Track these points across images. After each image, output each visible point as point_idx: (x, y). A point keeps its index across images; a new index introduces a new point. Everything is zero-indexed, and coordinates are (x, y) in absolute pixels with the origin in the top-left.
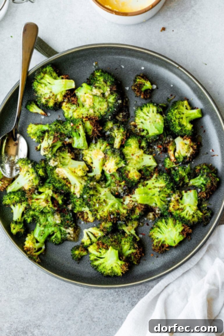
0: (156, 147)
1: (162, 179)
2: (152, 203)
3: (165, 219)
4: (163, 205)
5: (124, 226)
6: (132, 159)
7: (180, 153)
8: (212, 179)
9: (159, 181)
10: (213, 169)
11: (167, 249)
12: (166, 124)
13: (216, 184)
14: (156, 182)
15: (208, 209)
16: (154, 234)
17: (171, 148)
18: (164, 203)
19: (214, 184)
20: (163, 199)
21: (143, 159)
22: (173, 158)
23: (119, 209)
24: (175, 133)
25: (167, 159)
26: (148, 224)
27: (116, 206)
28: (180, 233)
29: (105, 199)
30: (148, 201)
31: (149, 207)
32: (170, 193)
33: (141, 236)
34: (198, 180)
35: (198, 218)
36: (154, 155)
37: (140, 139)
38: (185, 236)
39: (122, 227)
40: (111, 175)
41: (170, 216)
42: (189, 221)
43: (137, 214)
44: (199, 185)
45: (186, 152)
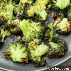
0: (53, 13)
1: (40, 28)
2: (25, 33)
3: (23, 45)
4: (28, 39)
5: (3, 29)
6: (37, 6)
7: (60, 26)
8: (60, 51)
9: (38, 27)
10: (66, 47)
11: (9, 59)
12: (68, 8)
13: (60, 55)
14: (37, 26)
15: (45, 61)
16: (11, 46)
17: (59, 19)
18: (29, 38)
19: (59, 54)
20: (31, 36)
21: (42, 11)
22: (55, 25)
23: (8, 19)
24: (67, 15)
25: (52, 23)
26: (14, 40)
27: (8, 17)
28: (22, 57)
29: (7, 9)
30: (24, 29)
31: (22, 33)
32: (37, 37)
33: (5, 41)
34: (54, 45)
35: (37, 60)
36: (49, 15)
37: (50, 2)
38: (22, 61)
39: (1, 29)
40: (21, 3)
41: (26, 46)
42: (31, 57)
43: (13, 30)
44: (53, 48)
45: (63, 28)
